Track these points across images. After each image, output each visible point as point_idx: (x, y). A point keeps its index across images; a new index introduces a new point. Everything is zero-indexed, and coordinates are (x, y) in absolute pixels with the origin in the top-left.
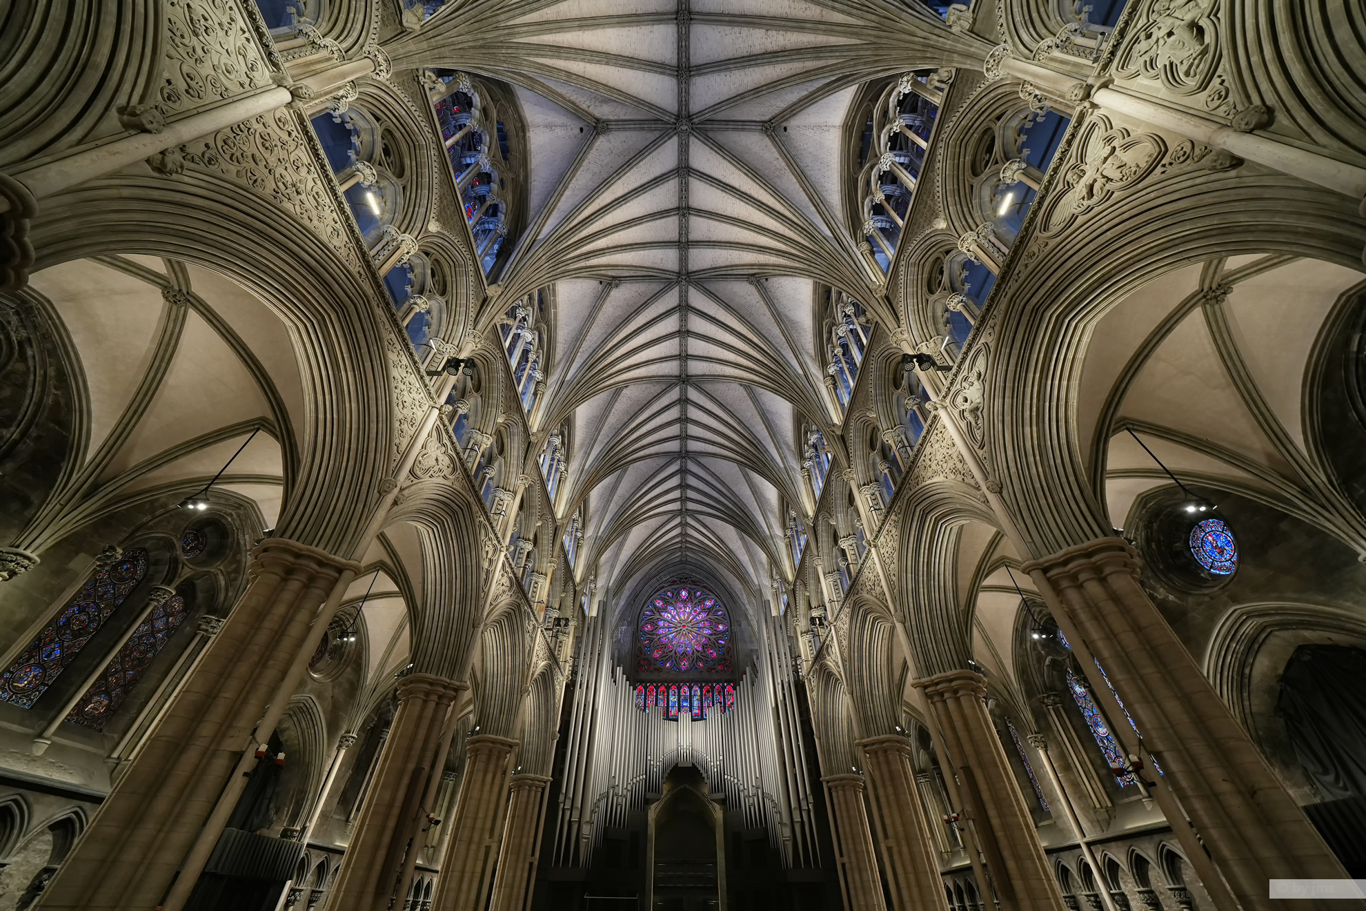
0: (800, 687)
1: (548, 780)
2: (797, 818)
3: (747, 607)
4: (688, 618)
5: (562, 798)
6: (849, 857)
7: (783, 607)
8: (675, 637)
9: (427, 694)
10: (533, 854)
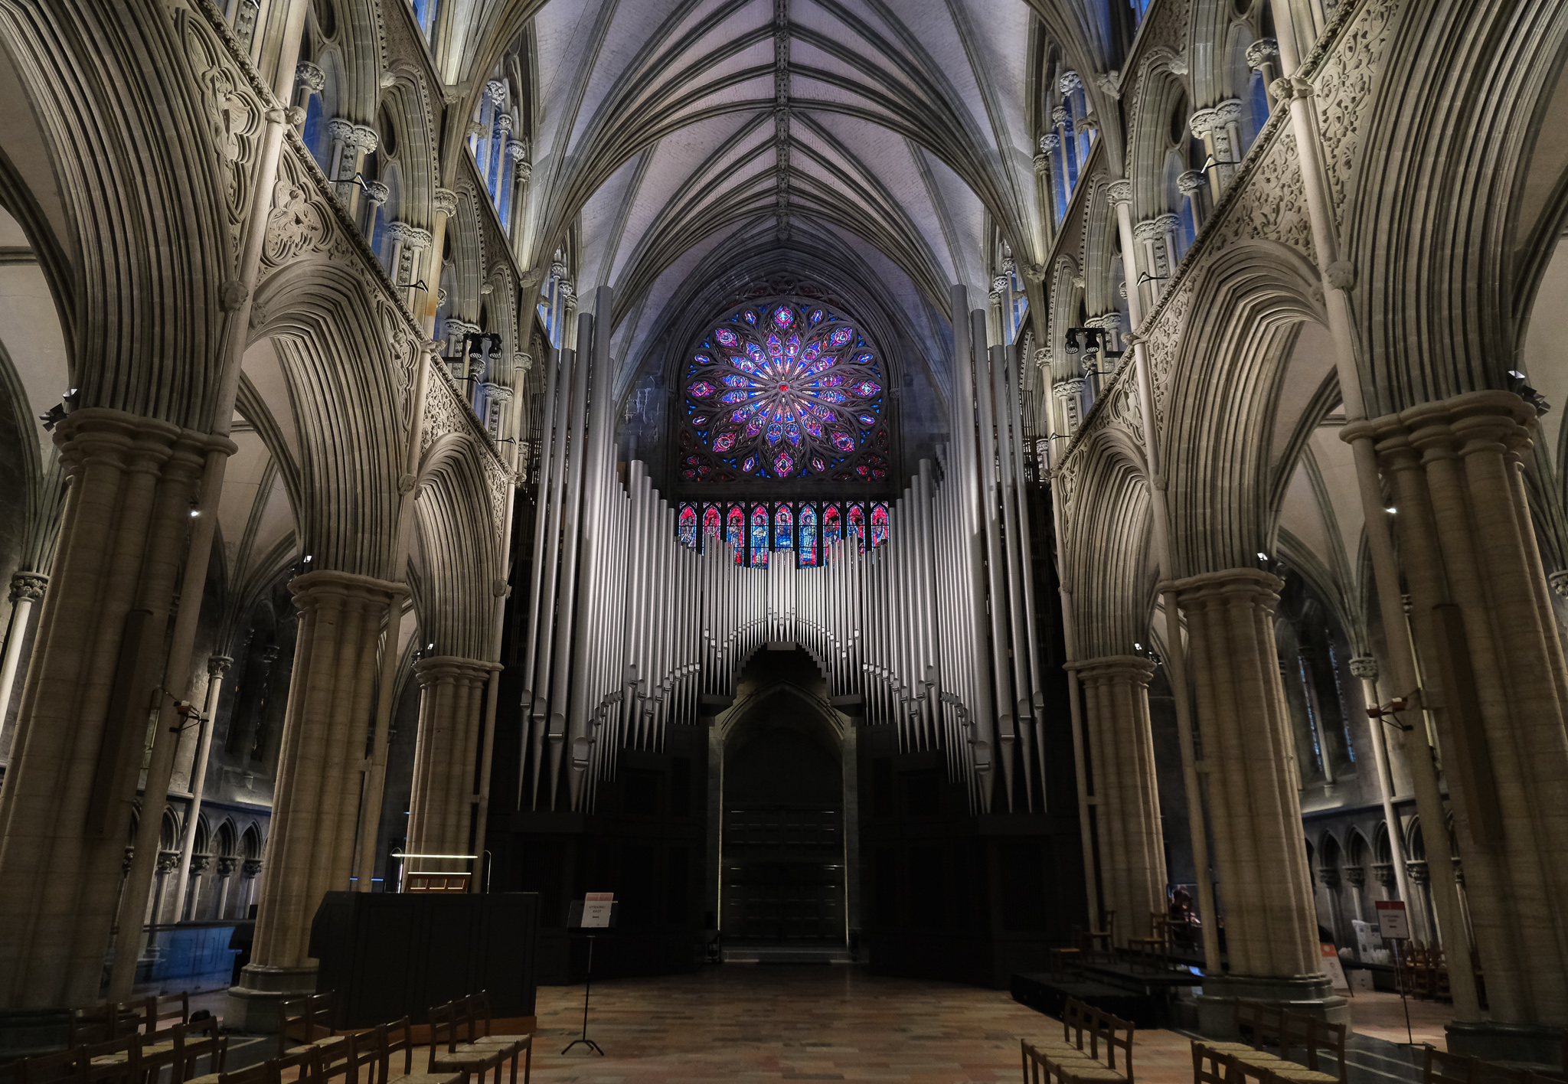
0: (1039, 498)
1: (494, 669)
2: (1007, 732)
3: (929, 343)
4: (793, 369)
5: (526, 700)
6: (1106, 796)
7: (1013, 335)
8: (762, 409)
9: (129, 458)
10: (477, 790)
